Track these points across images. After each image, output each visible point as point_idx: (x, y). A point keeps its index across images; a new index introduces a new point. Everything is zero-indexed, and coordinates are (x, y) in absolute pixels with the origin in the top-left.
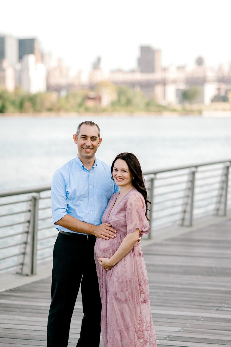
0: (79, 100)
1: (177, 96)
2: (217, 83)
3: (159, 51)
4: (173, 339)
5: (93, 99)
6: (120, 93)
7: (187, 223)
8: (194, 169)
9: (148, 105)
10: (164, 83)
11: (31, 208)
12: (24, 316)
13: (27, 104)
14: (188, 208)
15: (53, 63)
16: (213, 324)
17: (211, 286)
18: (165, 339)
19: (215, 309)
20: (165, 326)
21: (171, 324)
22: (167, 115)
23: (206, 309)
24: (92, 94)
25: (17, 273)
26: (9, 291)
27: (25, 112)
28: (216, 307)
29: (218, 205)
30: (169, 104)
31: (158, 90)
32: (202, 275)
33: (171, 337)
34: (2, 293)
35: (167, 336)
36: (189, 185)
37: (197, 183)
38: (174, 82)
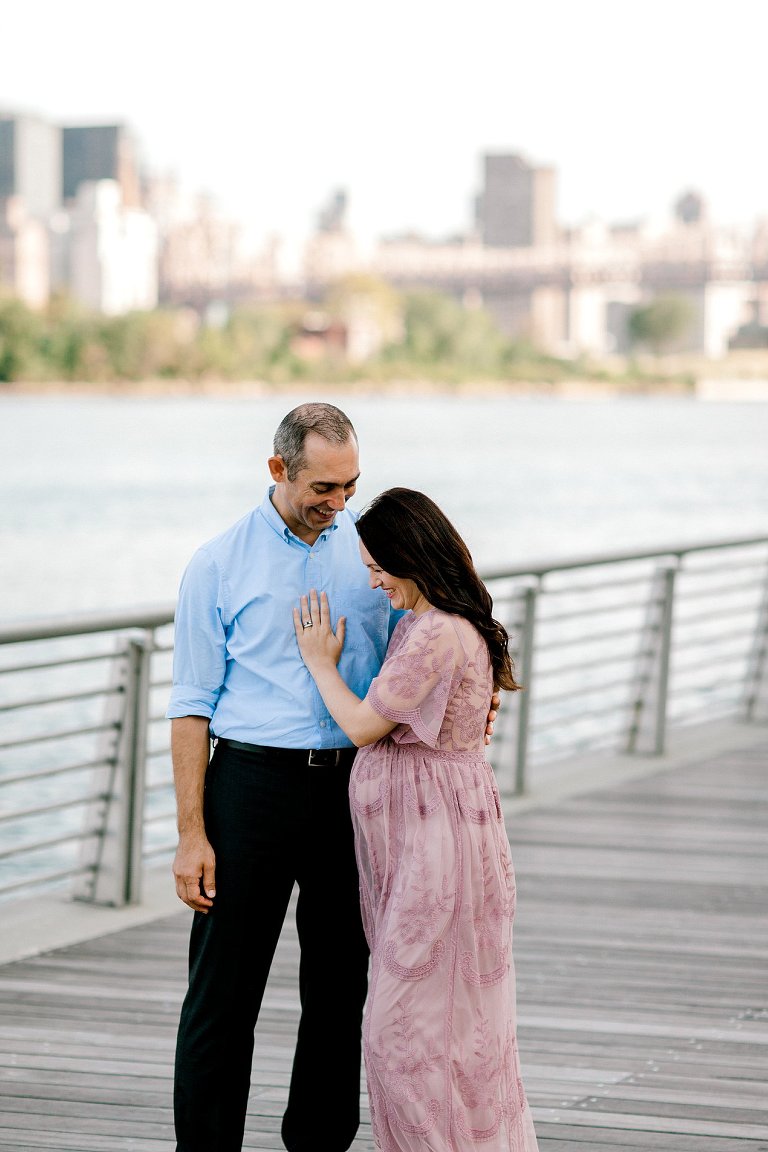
0: (270, 337)
1: (610, 327)
2: (749, 282)
3: (549, 171)
4: (602, 1107)
5: (319, 334)
6: (414, 314)
7: (645, 742)
8: (670, 562)
9: (509, 357)
10: (565, 281)
11: (125, 680)
12: (103, 1030)
13: (93, 352)
14: (651, 695)
15: (180, 210)
16: (734, 1063)
17: (727, 943)
18: (576, 1106)
19: (741, 1015)
20: (575, 1067)
21: (595, 1062)
22: (574, 391)
23: (712, 1016)
24: (316, 319)
25: (78, 899)
26: (51, 954)
27: (86, 378)
28: (745, 1009)
29: (751, 687)
30: (583, 356)
31: (546, 305)
32: (699, 908)
33: (594, 1100)
34: (31, 962)
35: (582, 1098)
36: (655, 614)
37: (681, 609)
38: (600, 278)
